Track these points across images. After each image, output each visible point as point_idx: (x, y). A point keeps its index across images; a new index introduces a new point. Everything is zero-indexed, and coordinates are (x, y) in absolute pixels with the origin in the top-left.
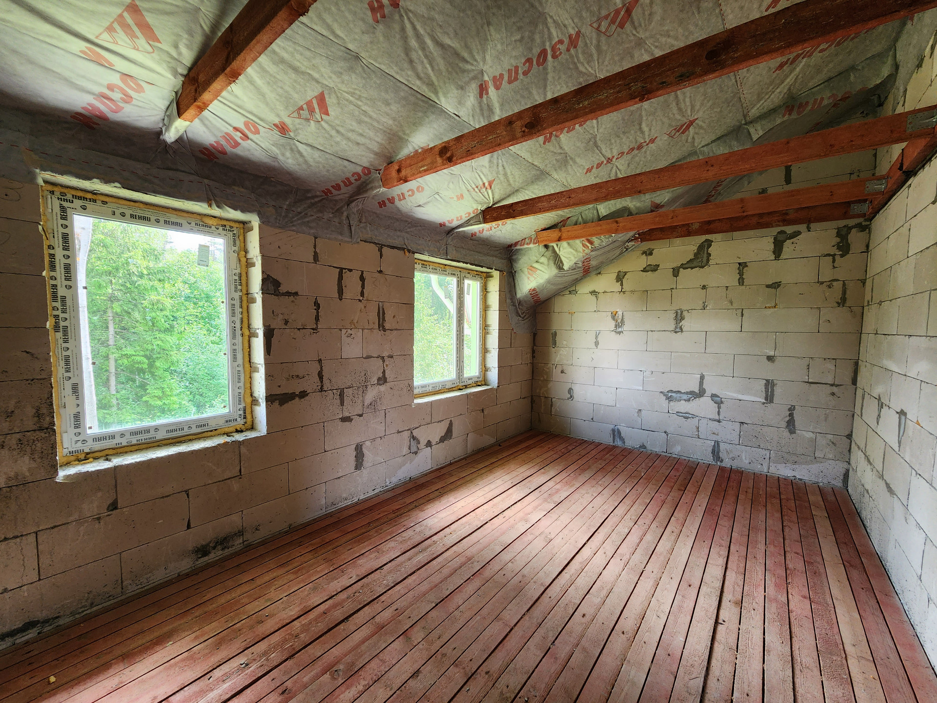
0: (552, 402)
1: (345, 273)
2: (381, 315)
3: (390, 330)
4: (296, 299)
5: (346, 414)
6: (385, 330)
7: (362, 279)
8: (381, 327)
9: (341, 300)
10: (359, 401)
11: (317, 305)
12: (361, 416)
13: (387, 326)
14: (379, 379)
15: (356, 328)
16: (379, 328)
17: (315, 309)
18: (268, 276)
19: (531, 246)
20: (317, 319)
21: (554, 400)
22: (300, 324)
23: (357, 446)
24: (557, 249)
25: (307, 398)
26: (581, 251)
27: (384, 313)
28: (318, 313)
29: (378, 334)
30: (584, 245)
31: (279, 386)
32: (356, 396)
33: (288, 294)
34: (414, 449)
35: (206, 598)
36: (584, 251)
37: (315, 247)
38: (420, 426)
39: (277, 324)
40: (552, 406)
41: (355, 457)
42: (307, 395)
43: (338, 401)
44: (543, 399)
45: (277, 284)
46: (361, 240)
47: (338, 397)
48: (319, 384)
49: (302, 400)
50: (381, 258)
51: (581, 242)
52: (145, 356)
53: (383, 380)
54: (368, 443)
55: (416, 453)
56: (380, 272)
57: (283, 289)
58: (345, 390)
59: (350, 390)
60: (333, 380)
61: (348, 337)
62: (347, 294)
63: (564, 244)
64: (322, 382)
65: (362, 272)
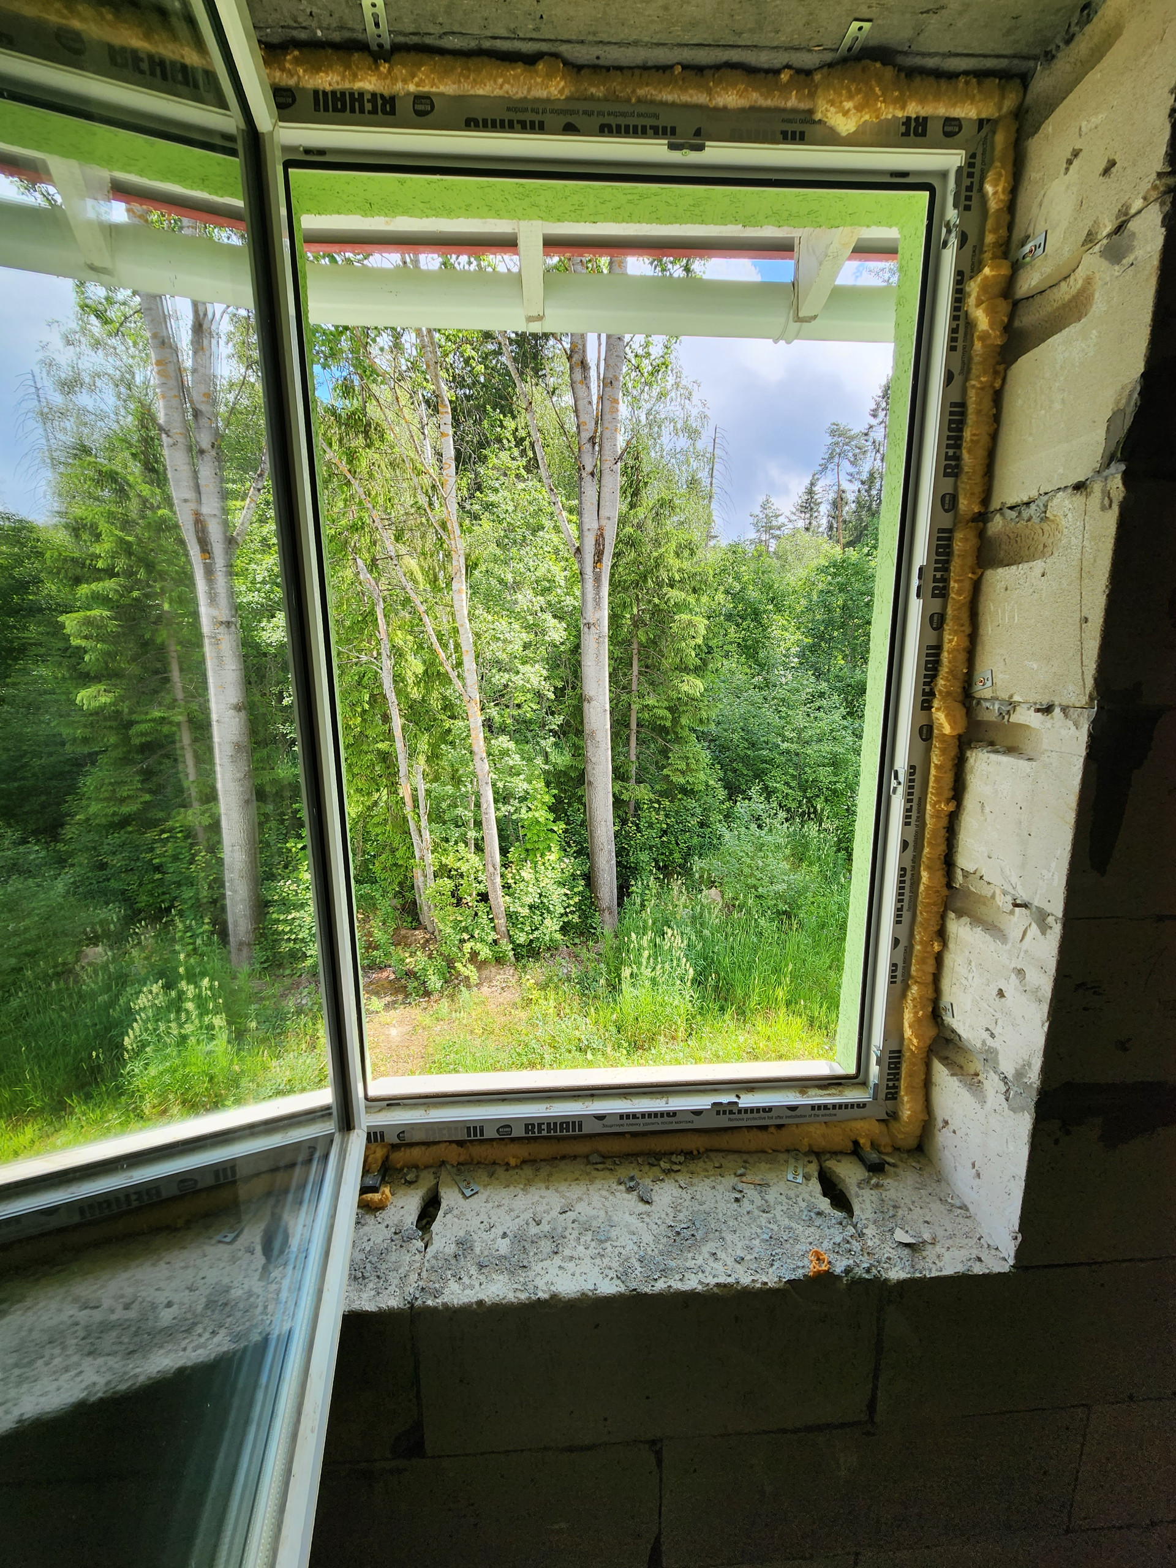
52: (669, 709)
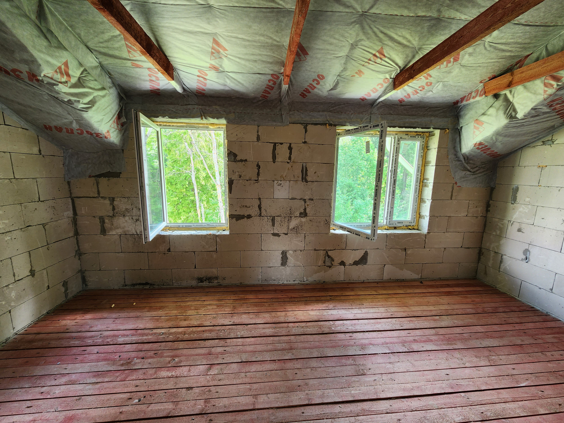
0: (502, 259)
1: (278, 146)
2: (304, 172)
3: (312, 182)
4: (246, 163)
5: (276, 232)
6: (307, 182)
7: (290, 148)
8: (304, 179)
9: (274, 163)
10: (285, 225)
11: (258, 166)
12: (286, 234)
13: (309, 179)
14: (301, 214)
15: (284, 180)
16: (302, 180)
17: (257, 169)
18: (231, 151)
19: (478, 98)
20: (258, 174)
21: (504, 257)
22: (248, 177)
23: (283, 252)
24: (510, 96)
25: (251, 219)
26: (542, 92)
27: (306, 170)
28: (259, 171)
29: (301, 185)
30: (546, 85)
31: (236, 211)
32: (283, 222)
33: (241, 161)
34: (328, 263)
35: (186, 300)
36: (545, 91)
37: (258, 132)
38: (335, 250)
39: (235, 177)
40: (501, 262)
41: (281, 258)
42: (252, 217)
43: (271, 223)
44: (492, 254)
45: (235, 155)
46: (290, 123)
47: (271, 221)
48: (259, 212)
49: (249, 219)
50: (306, 133)
51: (542, 82)
53: (304, 214)
54: (291, 252)
55: (330, 267)
56: (305, 142)
57: (238, 158)
58: (276, 218)
59: (279, 218)
60: (268, 211)
61: (278, 185)
62: (279, 159)
63: (519, 89)
64: (260, 211)
65: (290, 144)
